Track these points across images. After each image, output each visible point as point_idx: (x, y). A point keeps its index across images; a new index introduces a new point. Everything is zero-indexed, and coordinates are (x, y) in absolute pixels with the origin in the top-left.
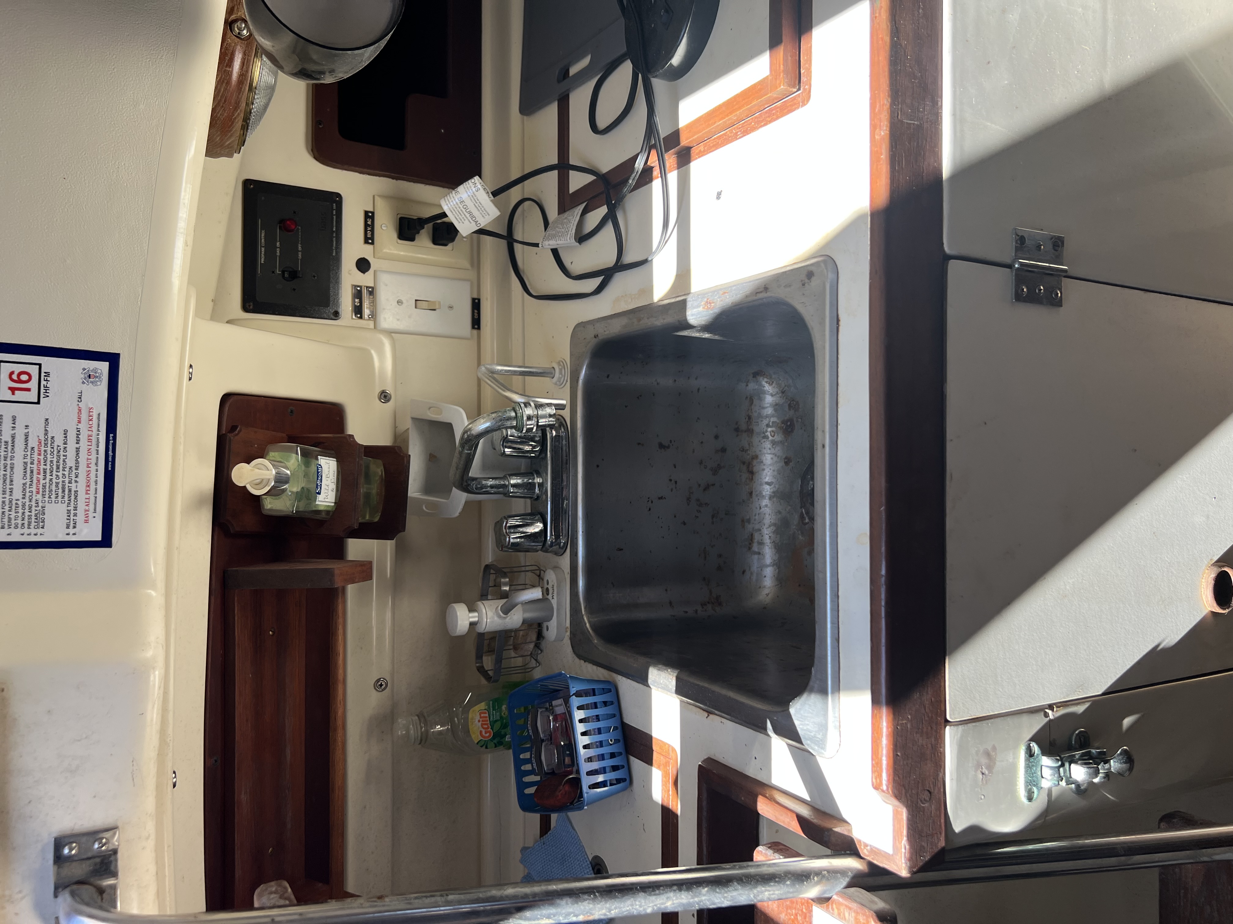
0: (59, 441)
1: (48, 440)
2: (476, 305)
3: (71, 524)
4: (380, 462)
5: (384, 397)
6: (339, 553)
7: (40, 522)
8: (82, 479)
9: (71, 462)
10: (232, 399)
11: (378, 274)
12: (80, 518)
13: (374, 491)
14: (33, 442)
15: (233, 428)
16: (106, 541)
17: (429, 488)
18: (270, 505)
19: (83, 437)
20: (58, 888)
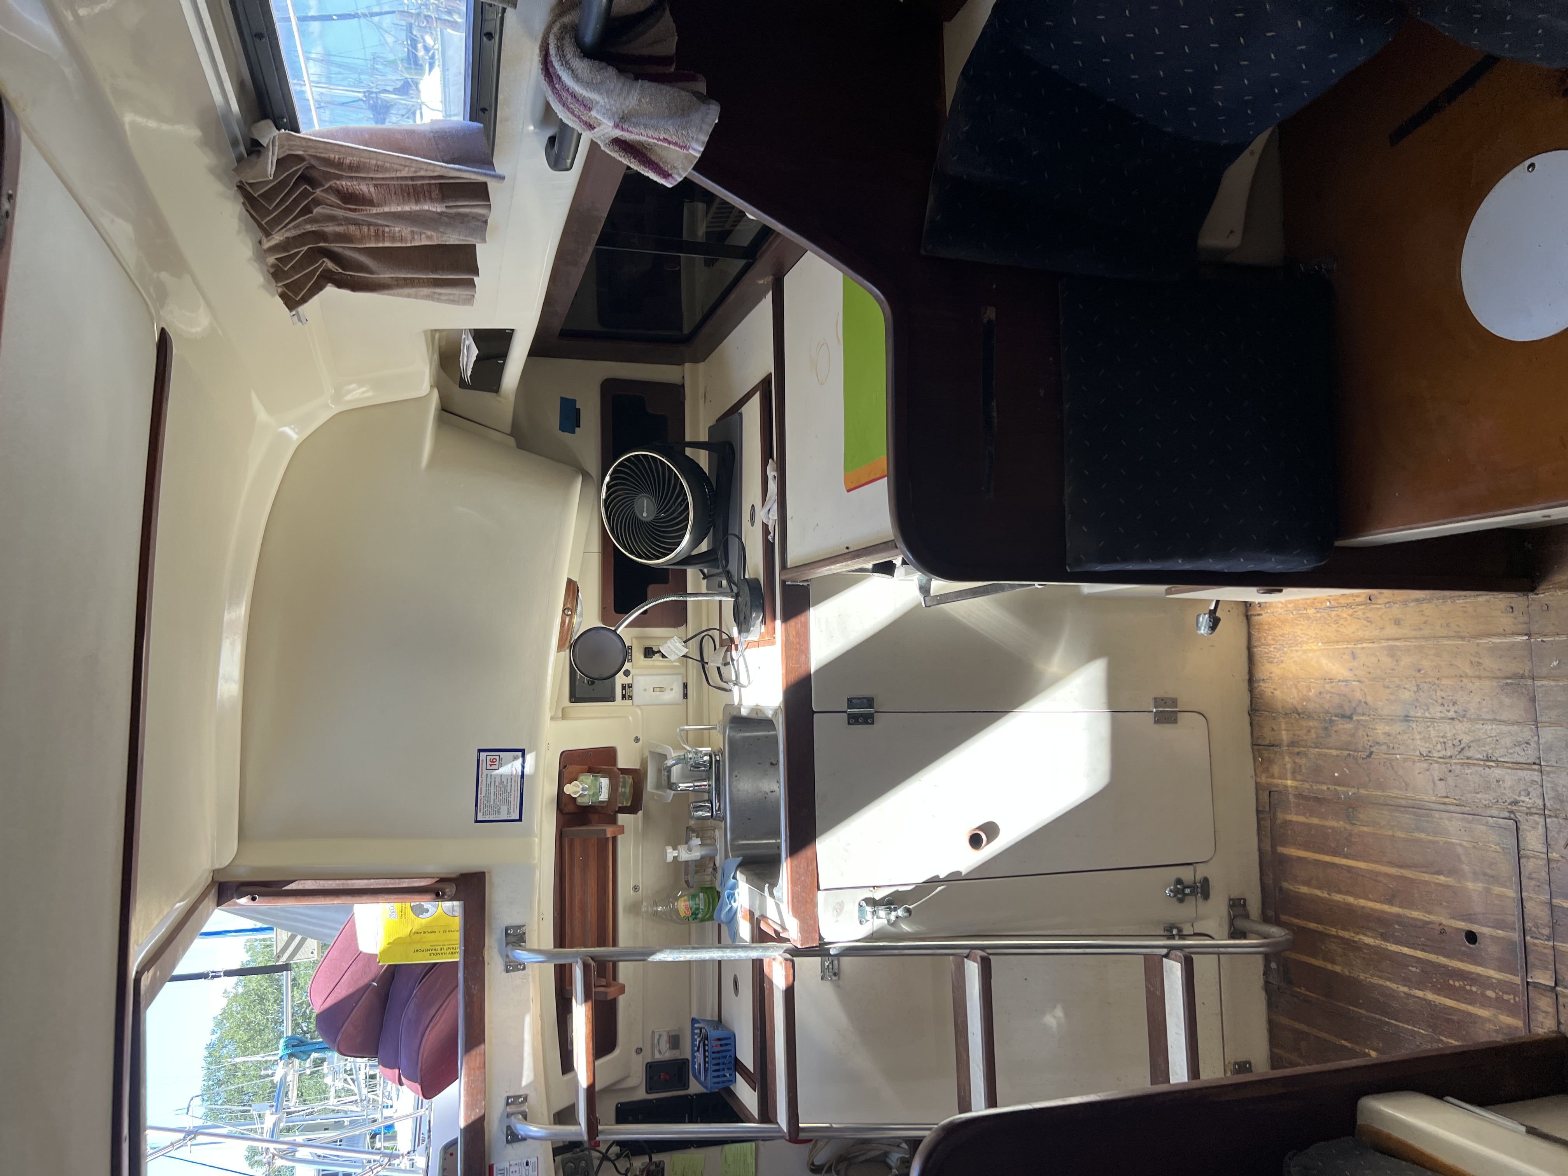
0: (505, 783)
1: (502, 782)
2: (685, 686)
3: (509, 813)
4: (631, 777)
5: (637, 740)
6: (613, 821)
7: (499, 813)
8: (512, 796)
9: (509, 791)
10: (564, 754)
11: (634, 677)
12: (512, 811)
13: (628, 790)
14: (497, 784)
15: (565, 767)
16: (520, 820)
17: (658, 786)
18: (581, 801)
19: (513, 781)
20: (507, 944)
